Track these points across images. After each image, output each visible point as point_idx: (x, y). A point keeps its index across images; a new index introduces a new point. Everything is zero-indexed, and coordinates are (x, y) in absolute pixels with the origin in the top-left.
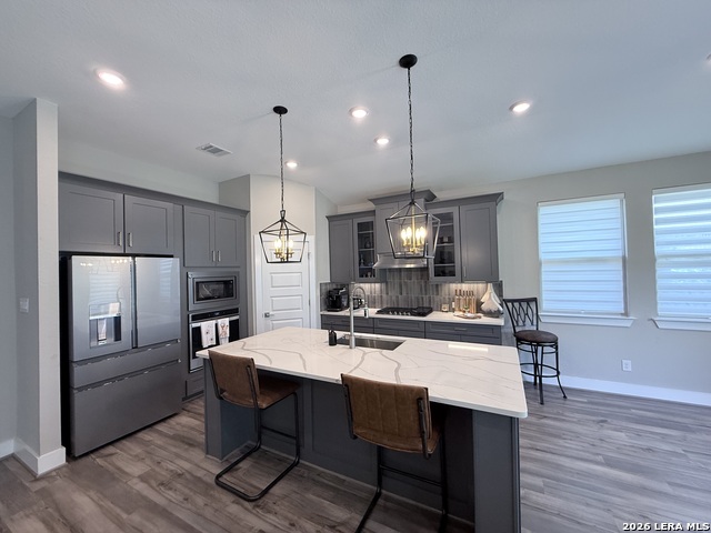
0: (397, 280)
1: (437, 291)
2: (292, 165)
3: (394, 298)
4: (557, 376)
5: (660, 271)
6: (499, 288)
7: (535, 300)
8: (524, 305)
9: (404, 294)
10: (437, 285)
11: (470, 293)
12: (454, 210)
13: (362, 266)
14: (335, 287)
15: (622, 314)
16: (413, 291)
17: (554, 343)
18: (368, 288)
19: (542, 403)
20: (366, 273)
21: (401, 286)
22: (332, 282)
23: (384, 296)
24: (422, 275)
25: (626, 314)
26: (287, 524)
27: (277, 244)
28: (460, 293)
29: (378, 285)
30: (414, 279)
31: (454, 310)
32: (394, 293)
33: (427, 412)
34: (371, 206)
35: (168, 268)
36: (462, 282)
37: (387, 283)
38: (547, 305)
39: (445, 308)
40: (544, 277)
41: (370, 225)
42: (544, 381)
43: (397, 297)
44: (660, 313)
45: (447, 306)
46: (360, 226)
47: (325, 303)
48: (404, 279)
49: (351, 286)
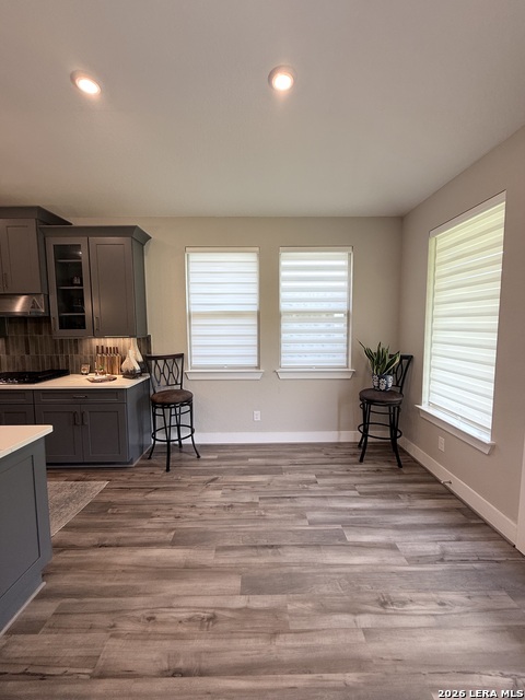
0: (21, 335)
1: (77, 349)
3: (18, 359)
4: (191, 435)
6: (145, 343)
7: (181, 356)
8: (170, 362)
9: (33, 353)
10: (76, 341)
12: (82, 241)
15: (256, 368)
16: (45, 353)
17: (189, 401)
19: (168, 470)
21: (27, 343)
25: (258, 367)
28: (102, 350)
32: (17, 353)
37: (6, 338)
38: (194, 362)
43: (22, 358)
44: (283, 365)
45: (87, 368)
48: (32, 333)
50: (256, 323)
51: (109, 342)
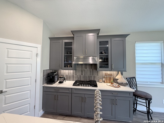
0: (80, 69)
1: (97, 74)
3: (79, 76)
7: (135, 78)
8: (132, 80)
9: (83, 74)
12: (109, 40)
13: (66, 62)
14: (51, 71)
15: (161, 83)
16: (87, 74)
20: (68, 65)
21: (82, 71)
22: (50, 69)
23: (75, 75)
24: (91, 67)
28: (107, 75)
29: (72, 71)
30: (88, 69)
31: (107, 82)
32: (79, 74)
36: (111, 70)
39: (101, 81)
40: (137, 69)
41: (71, 44)
43: (80, 76)
46: (66, 43)
47: (46, 80)
48: (84, 68)
49: (59, 72)
50: (161, 67)
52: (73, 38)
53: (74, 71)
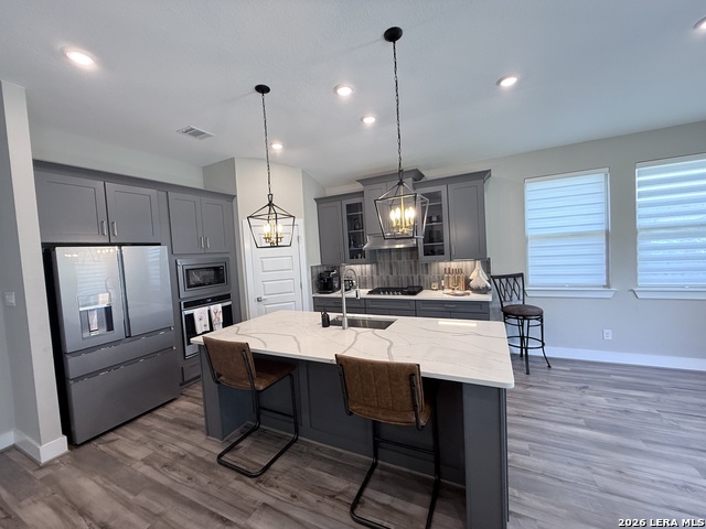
0: (387, 261)
1: (427, 270)
2: (277, 147)
3: (384, 279)
4: (542, 347)
5: (641, 243)
6: (487, 265)
7: (521, 275)
8: (511, 281)
9: (395, 274)
10: (427, 265)
11: (459, 271)
12: (442, 189)
13: (353, 248)
14: (325, 269)
15: (604, 286)
16: (404, 274)
17: (540, 316)
18: (359, 270)
19: (528, 373)
20: (356, 254)
21: (391, 266)
22: (323, 265)
23: (375, 276)
24: (412, 256)
25: (608, 286)
26: (288, 496)
27: (266, 228)
28: (449, 271)
29: (368, 266)
30: (404, 259)
31: (443, 288)
32: (384, 274)
33: (419, 386)
34: (359, 187)
35: (156, 257)
36: (451, 260)
37: (377, 264)
38: (532, 281)
39: (435, 286)
40: (530, 253)
41: (359, 206)
42: (530, 352)
43: (388, 277)
44: (639, 284)
45: (436, 284)
46: (349, 207)
47: (317, 285)
48: (394, 260)
49: (342, 268)
51: (454, 265)
52: (361, 194)
53: (374, 266)
